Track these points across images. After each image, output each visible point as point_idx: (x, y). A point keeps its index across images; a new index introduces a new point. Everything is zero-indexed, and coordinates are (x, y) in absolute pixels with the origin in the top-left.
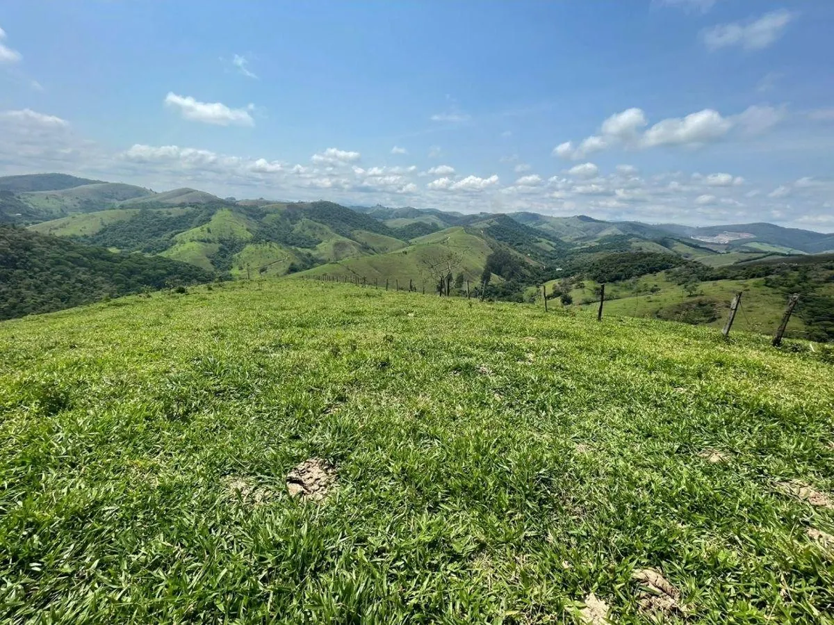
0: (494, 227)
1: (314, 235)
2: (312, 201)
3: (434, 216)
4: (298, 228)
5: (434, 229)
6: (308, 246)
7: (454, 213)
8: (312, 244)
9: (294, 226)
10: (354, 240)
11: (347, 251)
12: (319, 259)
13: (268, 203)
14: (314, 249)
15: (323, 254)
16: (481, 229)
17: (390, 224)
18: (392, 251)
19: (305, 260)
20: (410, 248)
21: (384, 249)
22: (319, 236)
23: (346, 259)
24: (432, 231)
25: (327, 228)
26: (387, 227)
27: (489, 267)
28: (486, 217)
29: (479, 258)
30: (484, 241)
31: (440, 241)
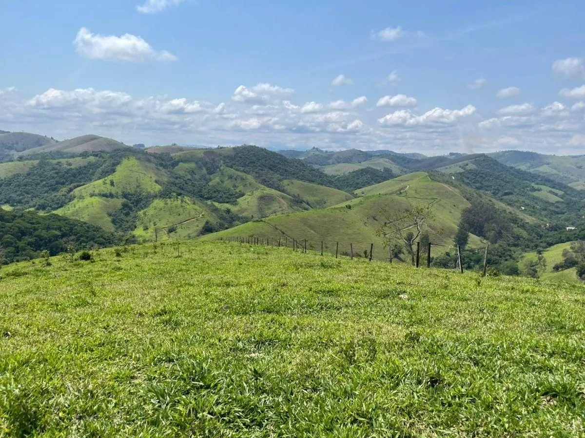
0: (470, 172)
1: (235, 186)
2: (232, 146)
4: (215, 180)
5: (387, 175)
6: (227, 200)
7: (414, 155)
8: (232, 197)
9: (211, 176)
10: (283, 191)
11: (275, 206)
12: (241, 216)
13: (181, 149)
14: (235, 203)
15: (245, 210)
16: (451, 175)
17: (329, 170)
18: (331, 204)
19: (222, 218)
20: (356, 201)
21: (321, 204)
22: (241, 188)
23: (272, 216)
24: (385, 179)
25: (250, 178)
26: (326, 175)
27: (466, 225)
28: (458, 158)
29: (451, 212)
30: (456, 191)
31: (396, 192)
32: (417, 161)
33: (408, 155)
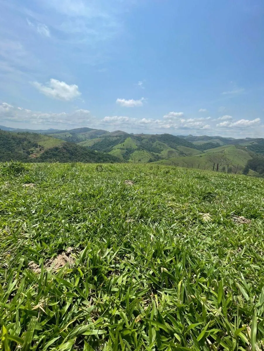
0: (255, 145)
1: (160, 147)
2: (161, 134)
3: (218, 139)
4: (154, 144)
5: (218, 145)
6: (157, 152)
7: (230, 138)
8: (159, 151)
9: (153, 144)
10: (177, 150)
11: (173, 155)
12: (161, 157)
13: (145, 135)
14: (160, 153)
15: (163, 155)
16: (246, 146)
17: (194, 143)
18: (194, 155)
19: (155, 157)
20: (203, 154)
21: (190, 155)
22: (162, 148)
23: (172, 158)
24: (216, 147)
25: (166, 145)
26: (193, 145)
27: (249, 166)
28: (249, 140)
29: (243, 161)
30: (246, 153)
31: (220, 152)
32: (231, 141)
33: (227, 138)
